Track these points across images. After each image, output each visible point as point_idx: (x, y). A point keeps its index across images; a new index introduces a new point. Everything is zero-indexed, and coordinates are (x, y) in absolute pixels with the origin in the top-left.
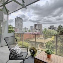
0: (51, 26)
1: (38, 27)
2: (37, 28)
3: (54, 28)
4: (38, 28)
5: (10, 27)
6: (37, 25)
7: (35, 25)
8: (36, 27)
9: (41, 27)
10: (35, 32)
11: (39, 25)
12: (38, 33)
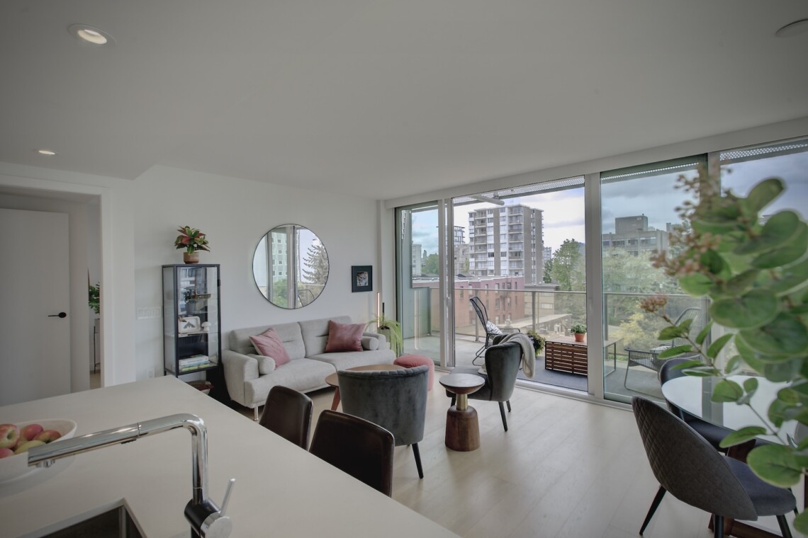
0: (619, 221)
1: (504, 230)
2: (497, 244)
3: (646, 242)
4: (504, 240)
6: (496, 220)
7: (482, 212)
8: (490, 232)
9: (527, 230)
10: (480, 273)
11: (514, 218)
12: (509, 281)
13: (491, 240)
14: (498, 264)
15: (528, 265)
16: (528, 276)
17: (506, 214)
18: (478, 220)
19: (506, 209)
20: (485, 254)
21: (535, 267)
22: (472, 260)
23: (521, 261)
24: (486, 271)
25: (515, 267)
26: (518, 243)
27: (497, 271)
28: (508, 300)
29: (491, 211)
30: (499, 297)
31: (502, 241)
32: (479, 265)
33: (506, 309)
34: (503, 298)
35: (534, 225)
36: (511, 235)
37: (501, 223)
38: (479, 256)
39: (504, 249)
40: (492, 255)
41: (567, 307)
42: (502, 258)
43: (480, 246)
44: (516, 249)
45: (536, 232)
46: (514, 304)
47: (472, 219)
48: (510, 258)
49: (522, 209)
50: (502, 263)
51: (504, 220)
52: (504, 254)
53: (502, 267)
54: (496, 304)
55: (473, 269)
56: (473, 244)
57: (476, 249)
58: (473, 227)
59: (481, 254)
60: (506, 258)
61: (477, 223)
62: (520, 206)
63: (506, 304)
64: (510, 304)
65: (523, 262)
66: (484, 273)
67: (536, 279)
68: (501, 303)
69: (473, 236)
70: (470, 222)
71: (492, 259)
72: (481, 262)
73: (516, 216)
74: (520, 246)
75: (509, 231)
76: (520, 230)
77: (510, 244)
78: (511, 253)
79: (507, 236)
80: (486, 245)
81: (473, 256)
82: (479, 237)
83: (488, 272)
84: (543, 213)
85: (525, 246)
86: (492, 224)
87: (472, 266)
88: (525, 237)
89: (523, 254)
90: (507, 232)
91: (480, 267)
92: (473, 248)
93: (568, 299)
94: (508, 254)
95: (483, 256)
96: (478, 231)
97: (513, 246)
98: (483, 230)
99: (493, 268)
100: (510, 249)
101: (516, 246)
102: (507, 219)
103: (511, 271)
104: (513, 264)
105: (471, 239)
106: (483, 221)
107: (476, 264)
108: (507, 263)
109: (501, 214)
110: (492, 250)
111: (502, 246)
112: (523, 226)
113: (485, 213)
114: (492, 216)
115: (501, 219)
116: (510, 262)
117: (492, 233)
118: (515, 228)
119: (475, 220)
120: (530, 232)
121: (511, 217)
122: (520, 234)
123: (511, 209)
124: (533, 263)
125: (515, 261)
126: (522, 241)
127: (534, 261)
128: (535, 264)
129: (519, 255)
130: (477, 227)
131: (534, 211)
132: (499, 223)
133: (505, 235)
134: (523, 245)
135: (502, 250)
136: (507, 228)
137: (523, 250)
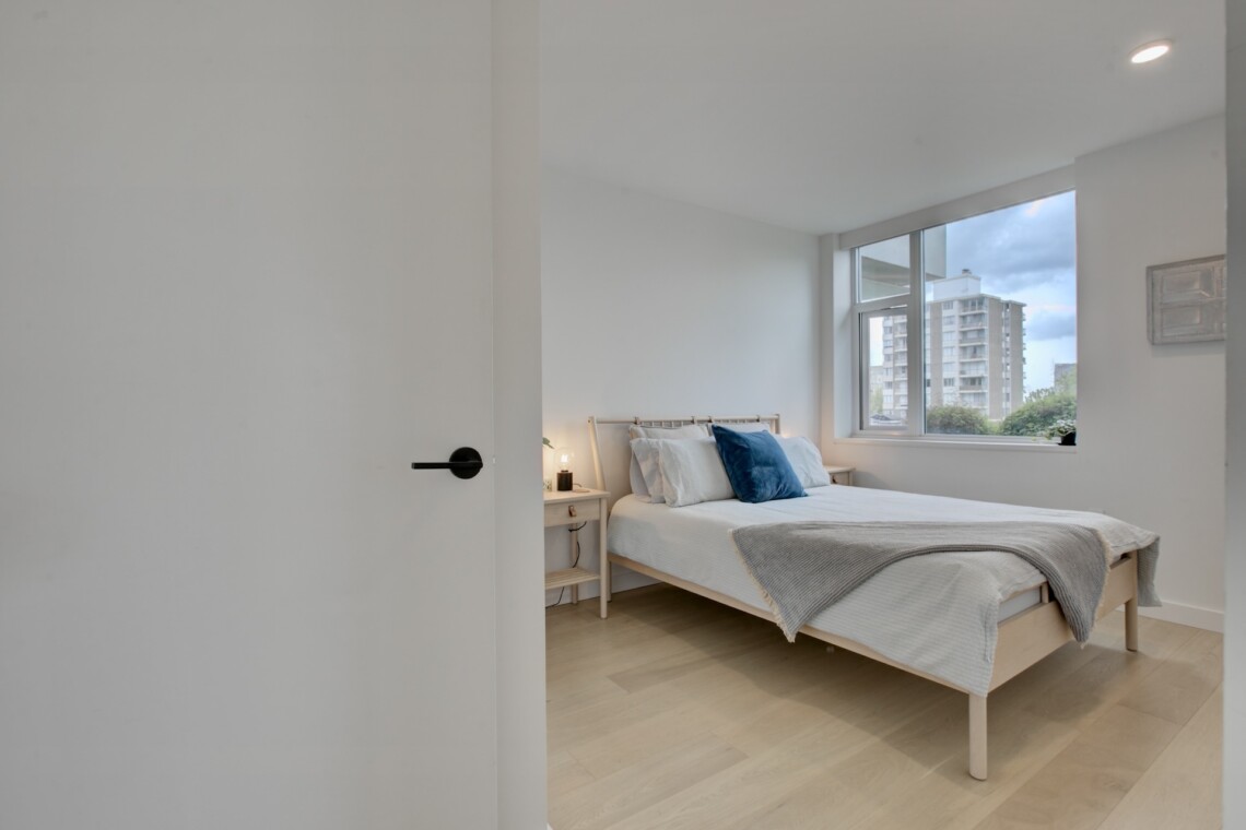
14: (937, 399)
15: (995, 401)
17: (956, 311)
18: (902, 324)
19: (956, 305)
21: (1009, 404)
23: (983, 394)
25: (970, 404)
26: (978, 362)
31: (945, 359)
35: (1008, 331)
36: (964, 349)
37: (945, 328)
38: (903, 387)
39: (951, 371)
40: (927, 383)
42: (946, 389)
43: (904, 368)
44: (973, 373)
45: (1012, 342)
47: (890, 324)
48: (961, 388)
49: (986, 302)
50: (946, 397)
51: (951, 323)
52: (949, 382)
55: (891, 407)
56: (890, 364)
57: (895, 374)
58: (890, 337)
60: (954, 389)
61: (899, 328)
62: (981, 300)
65: (988, 397)
69: (890, 351)
70: (885, 328)
73: (975, 315)
74: (981, 367)
75: (961, 342)
76: (984, 339)
77: (963, 364)
78: (964, 379)
79: (956, 351)
81: (889, 385)
82: (902, 353)
84: (1024, 309)
85: (991, 367)
86: (927, 331)
87: (888, 403)
88: (991, 351)
89: (987, 382)
90: (957, 344)
92: (891, 372)
94: (958, 383)
96: (901, 343)
97: (966, 368)
100: (962, 372)
101: (974, 367)
102: (957, 320)
104: (966, 398)
105: (887, 357)
107: (897, 399)
108: (956, 397)
109: (945, 313)
111: (944, 367)
112: (987, 334)
114: (928, 315)
115: (944, 321)
116: (962, 395)
117: (929, 346)
118: (972, 336)
119: (895, 325)
120: (999, 341)
121: (964, 317)
122: (982, 346)
123: (964, 303)
124: (1004, 397)
125: (970, 394)
126: (986, 358)
127: (1008, 394)
128: (1008, 399)
129: (980, 384)
130: (898, 335)
131: (1007, 305)
132: (940, 328)
133: (952, 348)
134: (988, 364)
135: (946, 375)
136: (956, 336)
137: (987, 375)
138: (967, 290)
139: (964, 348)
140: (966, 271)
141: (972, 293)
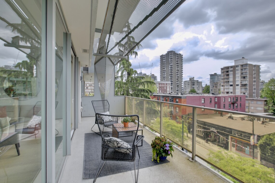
2: (234, 81)
5: (143, 81)
7: (228, 68)
8: (231, 76)
9: (251, 74)
10: (226, 93)
11: (243, 70)
12: (237, 97)
13: (231, 79)
14: (234, 89)
15: (251, 90)
16: (251, 95)
17: (239, 68)
18: (226, 71)
19: (239, 66)
20: (228, 85)
21: (255, 91)
22: (223, 88)
23: (247, 88)
24: (229, 92)
25: (243, 91)
26: (245, 80)
27: (234, 92)
28: (236, 105)
29: (232, 67)
30: (231, 103)
31: (237, 79)
32: (225, 89)
33: (235, 108)
34: (233, 104)
35: (255, 72)
37: (237, 72)
38: (225, 86)
39: (238, 82)
40: (232, 85)
41: (271, 110)
42: (237, 87)
43: (226, 82)
44: (244, 83)
45: (256, 75)
46: (239, 107)
47: (223, 71)
48: (241, 87)
49: (248, 65)
50: (237, 89)
52: (238, 85)
53: (237, 91)
54: (229, 106)
55: (223, 91)
56: (223, 81)
58: (223, 74)
59: (226, 85)
60: (239, 87)
61: (225, 72)
62: (246, 65)
63: (235, 107)
64: (237, 107)
65: (248, 89)
66: (227, 93)
67: (255, 96)
68: (232, 105)
69: (223, 78)
70: (221, 72)
71: (232, 87)
72: (226, 89)
73: (245, 69)
75: (241, 75)
76: (247, 74)
78: (242, 85)
79: (240, 78)
80: (229, 82)
81: (222, 86)
82: (226, 78)
83: (230, 93)
84: (260, 67)
85: (249, 81)
86: (232, 73)
87: (222, 90)
88: (249, 77)
89: (248, 85)
91: (226, 91)
92: (223, 83)
93: (272, 106)
94: (240, 85)
95: (227, 86)
96: (225, 76)
97: (242, 82)
98: (228, 75)
99: (232, 91)
100: (241, 83)
101: (244, 81)
102: (240, 70)
103: (241, 92)
104: (242, 89)
106: (227, 72)
107: (224, 89)
108: (239, 89)
109: (237, 68)
110: (232, 84)
111: (236, 82)
112: (248, 73)
113: (229, 68)
114: (232, 69)
115: (237, 70)
116: (241, 88)
117: (232, 76)
118: (244, 74)
119: (224, 71)
120: (252, 75)
121: (242, 69)
122: (247, 76)
123: (242, 66)
124: (254, 89)
125: (243, 88)
126: (248, 79)
127: (255, 88)
128: (255, 89)
129: (246, 85)
130: (225, 74)
131: (255, 66)
132: (235, 72)
133: (238, 77)
134: (248, 81)
135: (237, 83)
136: (240, 74)
137: (248, 83)
138: (243, 62)
139: (242, 77)
140: (243, 58)
141: (244, 63)
